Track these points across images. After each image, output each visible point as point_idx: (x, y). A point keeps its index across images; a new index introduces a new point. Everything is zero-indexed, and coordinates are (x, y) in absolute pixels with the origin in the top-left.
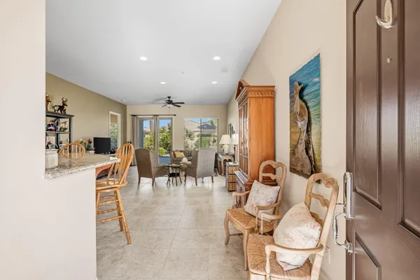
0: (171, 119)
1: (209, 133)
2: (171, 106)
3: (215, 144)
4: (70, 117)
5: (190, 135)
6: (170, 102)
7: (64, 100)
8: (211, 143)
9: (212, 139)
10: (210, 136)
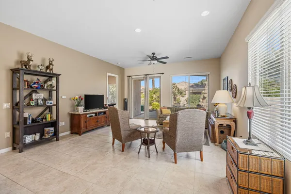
0: (160, 77)
1: (200, 91)
2: (155, 62)
3: (205, 101)
4: (57, 76)
5: (181, 93)
6: (154, 58)
7: (51, 60)
8: (201, 100)
9: (202, 96)
10: (200, 93)
